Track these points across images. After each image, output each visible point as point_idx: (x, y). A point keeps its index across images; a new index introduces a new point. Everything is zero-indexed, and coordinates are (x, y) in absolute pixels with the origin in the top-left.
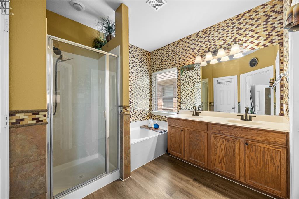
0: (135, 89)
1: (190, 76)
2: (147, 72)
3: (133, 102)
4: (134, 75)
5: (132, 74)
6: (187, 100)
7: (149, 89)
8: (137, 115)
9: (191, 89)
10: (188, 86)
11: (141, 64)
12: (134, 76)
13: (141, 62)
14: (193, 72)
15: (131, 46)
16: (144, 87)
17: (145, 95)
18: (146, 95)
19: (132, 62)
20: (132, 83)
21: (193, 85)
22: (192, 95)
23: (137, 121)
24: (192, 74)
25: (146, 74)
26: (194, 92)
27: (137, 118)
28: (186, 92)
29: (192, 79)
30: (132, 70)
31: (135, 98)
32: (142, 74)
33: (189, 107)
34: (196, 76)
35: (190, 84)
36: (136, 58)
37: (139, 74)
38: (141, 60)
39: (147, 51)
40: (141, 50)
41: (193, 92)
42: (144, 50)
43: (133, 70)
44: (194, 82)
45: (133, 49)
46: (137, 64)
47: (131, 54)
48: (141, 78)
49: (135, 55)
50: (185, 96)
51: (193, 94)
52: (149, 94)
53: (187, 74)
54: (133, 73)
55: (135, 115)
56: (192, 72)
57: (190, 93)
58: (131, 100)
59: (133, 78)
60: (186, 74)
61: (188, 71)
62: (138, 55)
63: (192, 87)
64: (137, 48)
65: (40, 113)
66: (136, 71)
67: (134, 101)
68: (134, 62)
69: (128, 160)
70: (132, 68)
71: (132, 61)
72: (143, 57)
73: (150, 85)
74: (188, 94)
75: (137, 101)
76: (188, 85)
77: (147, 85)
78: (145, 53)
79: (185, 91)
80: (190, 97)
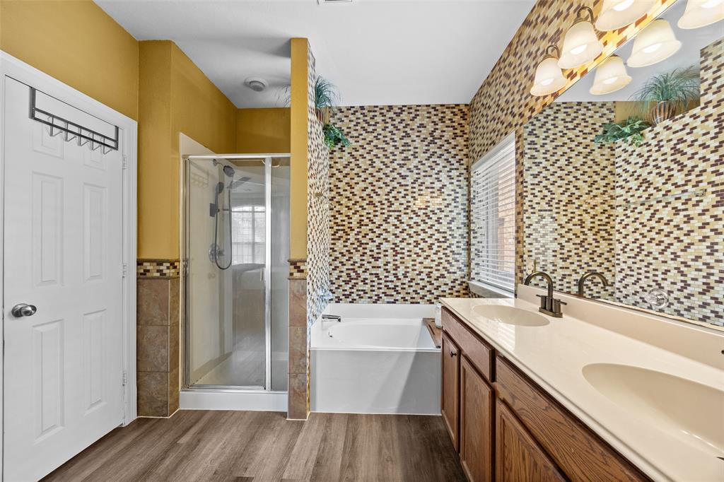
0: (412, 218)
1: (681, 141)
2: (456, 165)
3: (403, 251)
4: (409, 181)
5: (401, 181)
6: (662, 247)
7: (465, 214)
8: (417, 288)
9: (685, 196)
10: (669, 187)
11: (433, 148)
12: (409, 183)
13: (432, 142)
14: (695, 117)
15: (399, 109)
16: (442, 211)
17: (445, 232)
18: (449, 233)
19: (403, 148)
20: (401, 204)
21: (693, 177)
22: (686, 228)
23: (419, 303)
24: (688, 130)
25: (450, 174)
26: (699, 209)
27: (415, 296)
28: (657, 216)
29: (690, 151)
30: (403, 171)
31: (411, 241)
32: (435, 176)
33: (670, 280)
34: (712, 135)
35: (679, 178)
36: (414, 137)
37: (424, 176)
38: (431, 138)
39: (458, 105)
40: (433, 108)
41: (693, 212)
42: (442, 105)
43: (405, 169)
44: (702, 165)
45: (404, 116)
46: (417, 150)
47: (399, 130)
48: (433, 185)
49: (412, 129)
50: (654, 231)
51: (696, 223)
52: (464, 230)
53: (665, 135)
54: (404, 177)
55: (410, 286)
56: (687, 119)
57: (679, 219)
58: (398, 246)
59: (405, 190)
60: (659, 137)
61: (668, 122)
62: (422, 125)
63: (689, 187)
64: (418, 108)
65: (164, 264)
66: (416, 171)
67: (407, 249)
68: (410, 148)
69: (299, 380)
70: (401, 166)
71: (401, 148)
72: (440, 125)
73: (466, 202)
74: (665, 221)
75: (416, 249)
76: (670, 183)
77: (454, 204)
78: (448, 112)
79: (652, 211)
80: (676, 233)
